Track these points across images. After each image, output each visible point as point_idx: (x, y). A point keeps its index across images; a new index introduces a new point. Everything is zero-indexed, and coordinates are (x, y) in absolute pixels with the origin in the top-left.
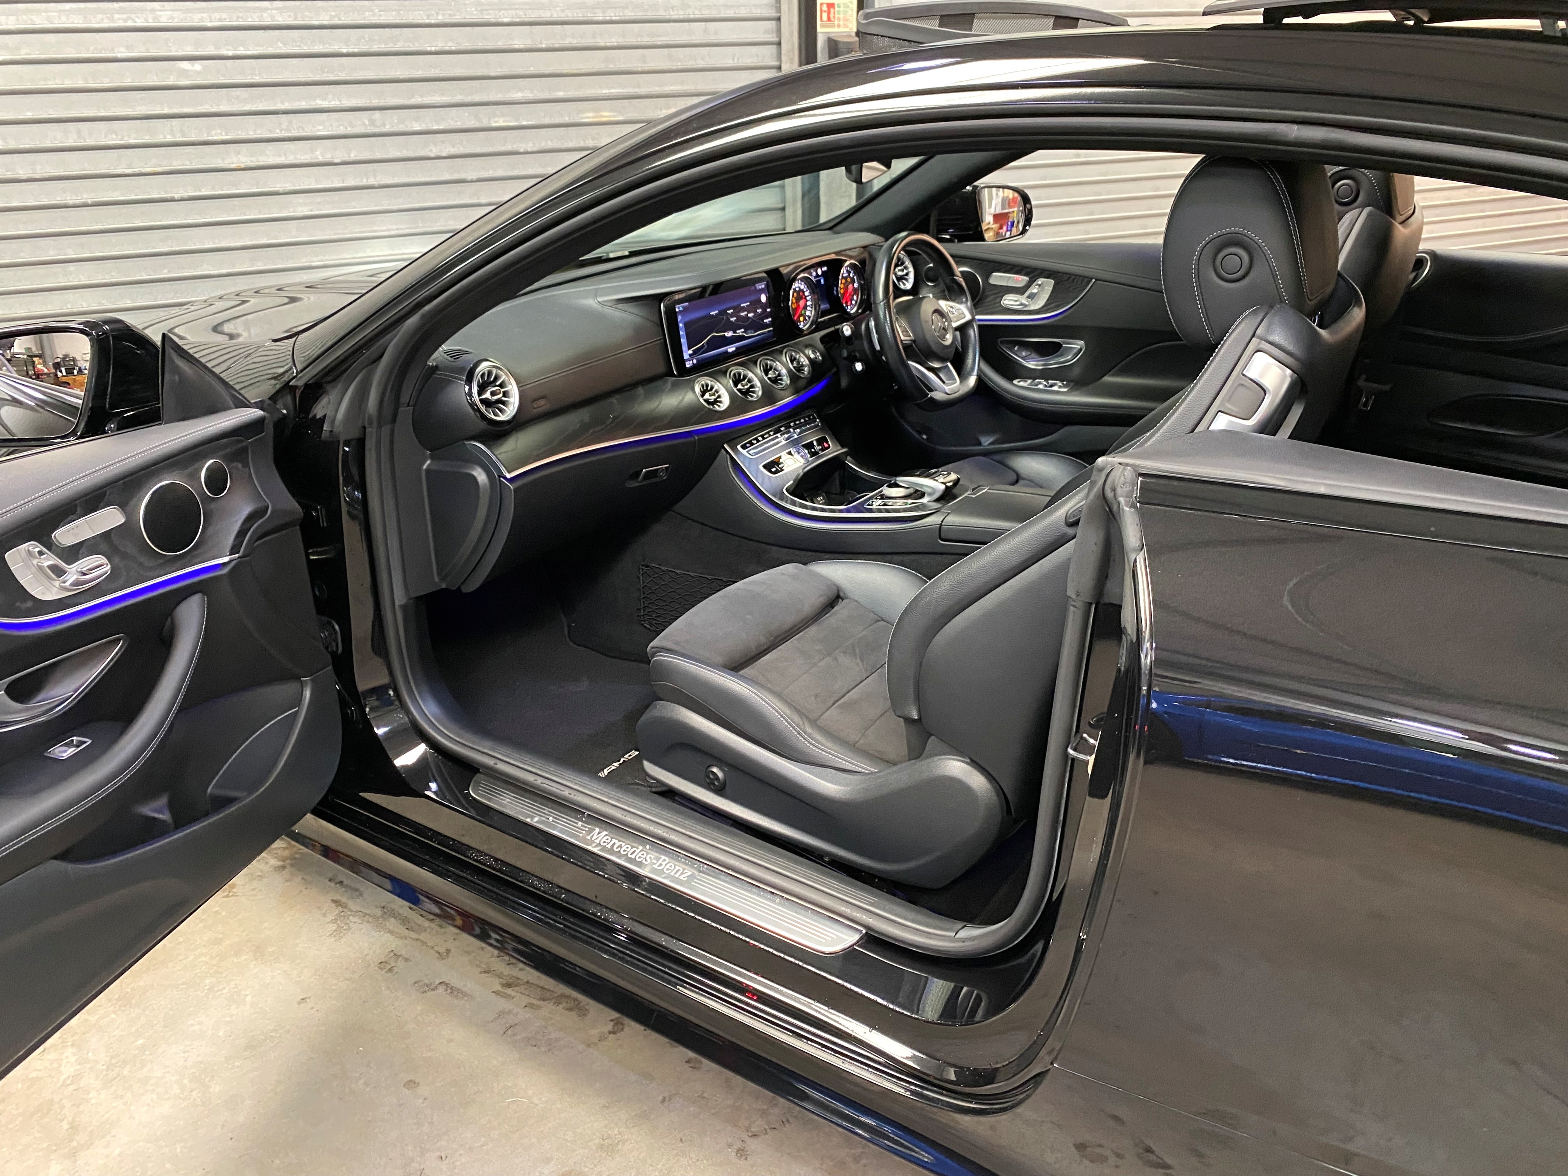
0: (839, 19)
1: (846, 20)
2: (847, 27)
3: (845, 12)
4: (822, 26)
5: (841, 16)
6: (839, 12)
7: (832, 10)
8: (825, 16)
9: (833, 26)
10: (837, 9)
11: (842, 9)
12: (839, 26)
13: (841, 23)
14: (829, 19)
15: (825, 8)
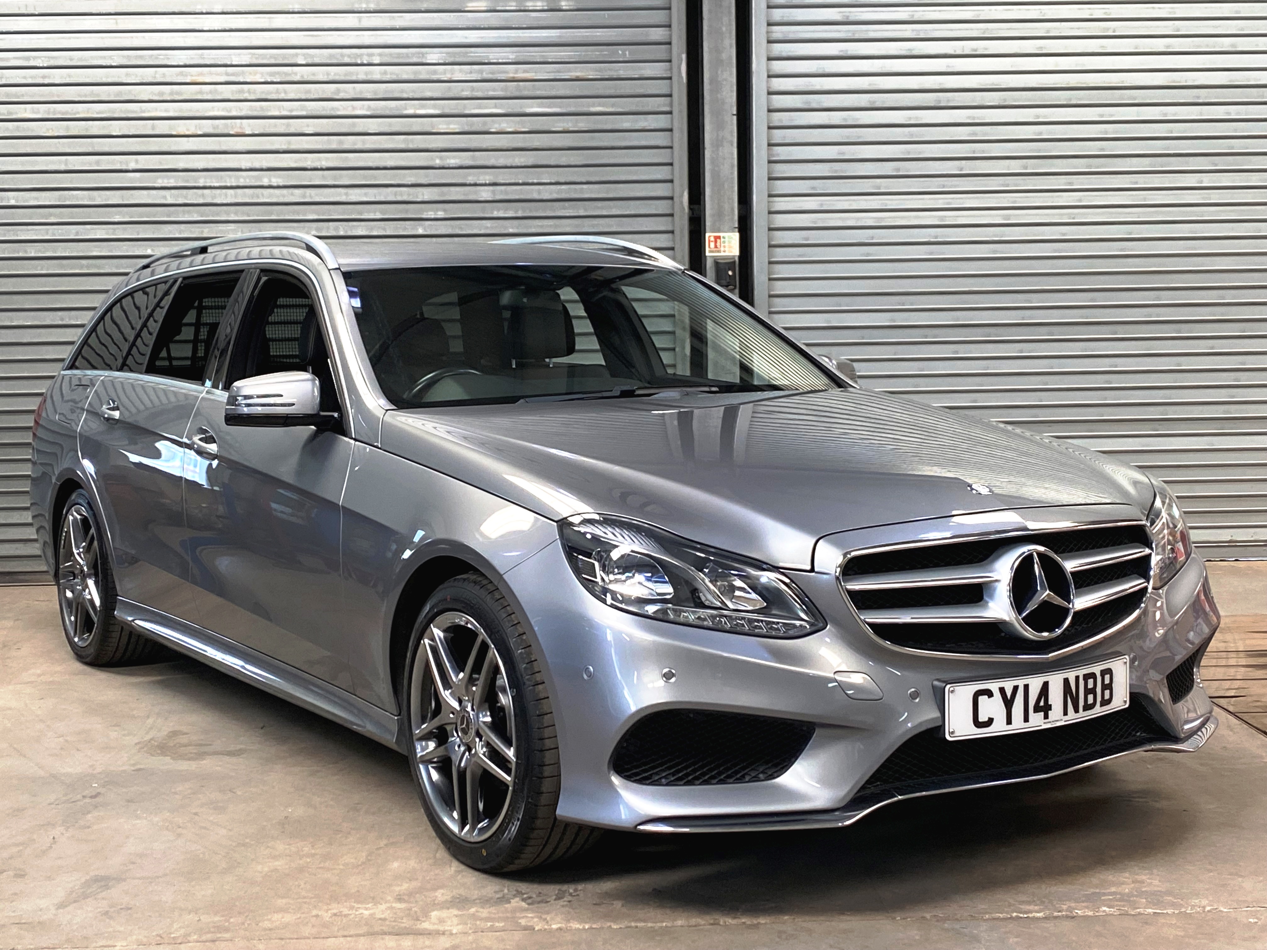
0: (724, 247)
1: (730, 247)
2: (731, 252)
3: (730, 242)
4: (710, 252)
5: (726, 244)
6: (724, 242)
7: (718, 240)
8: (712, 245)
9: (719, 251)
10: (722, 240)
11: (726, 240)
12: (724, 251)
13: (726, 249)
14: (716, 247)
15: (712, 239)
